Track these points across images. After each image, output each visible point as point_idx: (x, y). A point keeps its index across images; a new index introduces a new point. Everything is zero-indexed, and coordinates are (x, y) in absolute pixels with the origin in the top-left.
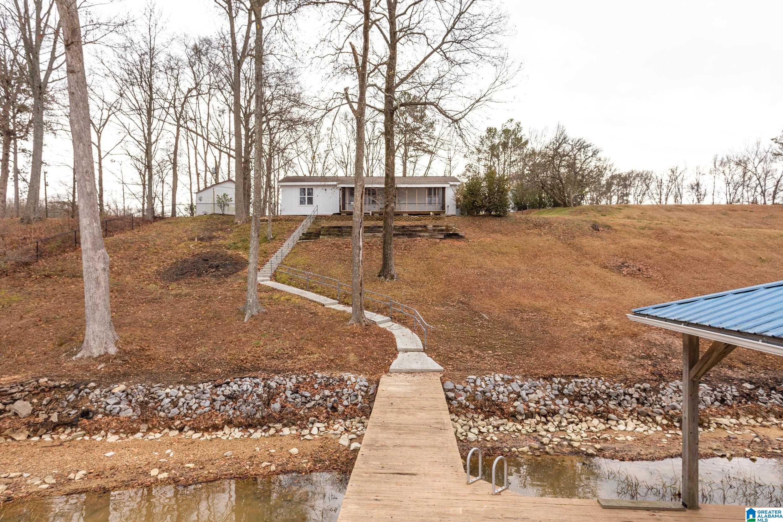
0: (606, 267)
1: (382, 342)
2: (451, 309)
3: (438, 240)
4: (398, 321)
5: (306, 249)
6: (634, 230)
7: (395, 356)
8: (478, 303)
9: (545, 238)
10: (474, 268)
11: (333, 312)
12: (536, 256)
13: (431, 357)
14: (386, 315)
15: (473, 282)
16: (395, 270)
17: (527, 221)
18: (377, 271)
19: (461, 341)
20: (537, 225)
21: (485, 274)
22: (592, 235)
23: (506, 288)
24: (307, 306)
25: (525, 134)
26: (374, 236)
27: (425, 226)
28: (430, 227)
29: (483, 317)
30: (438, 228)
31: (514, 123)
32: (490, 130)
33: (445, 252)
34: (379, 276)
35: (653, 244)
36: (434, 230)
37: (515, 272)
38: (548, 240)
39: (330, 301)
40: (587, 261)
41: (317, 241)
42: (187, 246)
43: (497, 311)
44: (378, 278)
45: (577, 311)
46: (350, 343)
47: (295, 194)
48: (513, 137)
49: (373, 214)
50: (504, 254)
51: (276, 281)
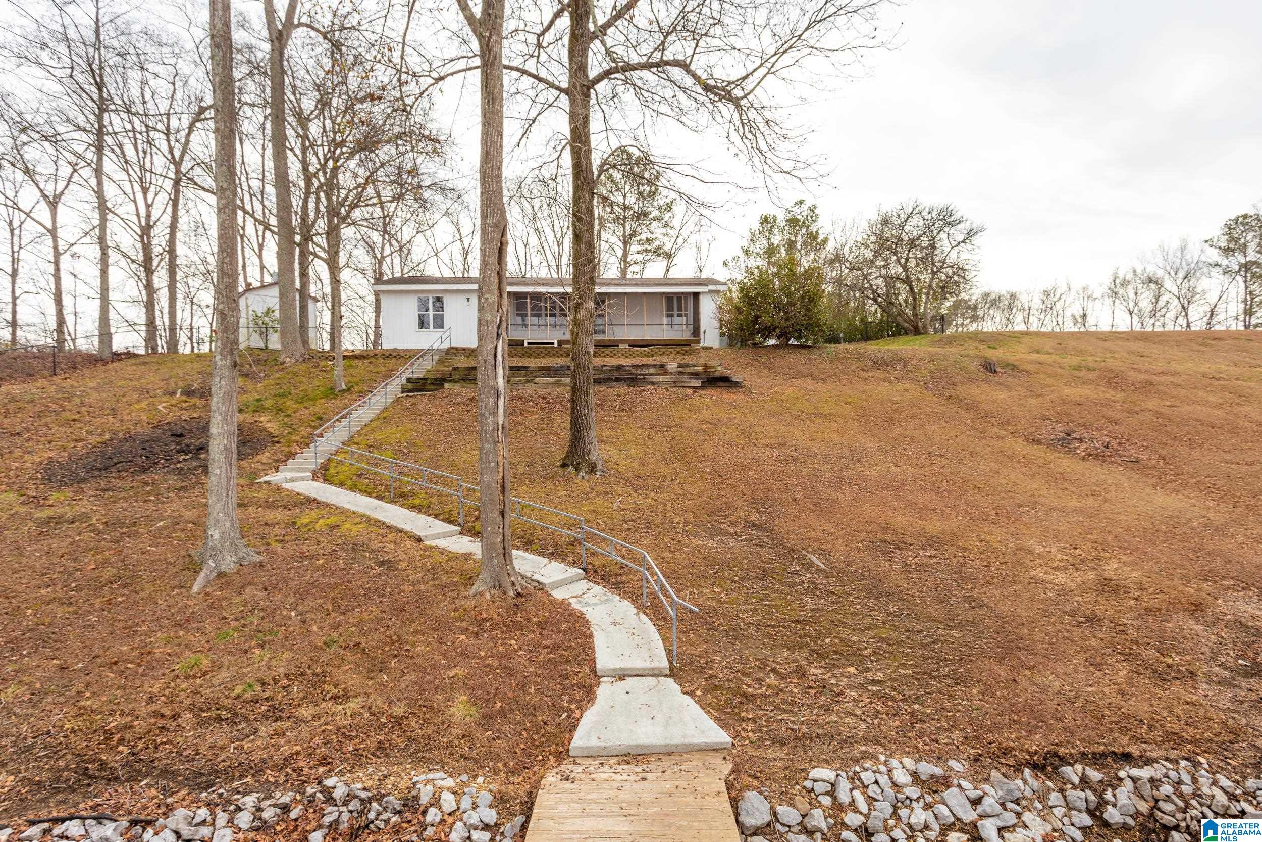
0: (1039, 442)
1: (555, 648)
2: (731, 542)
3: (690, 391)
4: (603, 578)
5: (413, 412)
6: (1060, 370)
7: (589, 694)
8: (791, 526)
9: (900, 386)
10: (771, 447)
11: (438, 557)
12: (891, 421)
13: (691, 694)
14: (574, 564)
15: (773, 475)
16: (597, 453)
17: (859, 357)
18: (559, 455)
19: (769, 636)
20: (879, 364)
21: (795, 460)
22: (986, 381)
23: (846, 488)
24: (375, 545)
25: (823, 226)
26: (558, 384)
27: (662, 366)
28: (672, 367)
29: (811, 564)
30: (688, 370)
31: (805, 207)
32: (765, 220)
33: (706, 414)
34: (564, 466)
35: (1107, 396)
36: (680, 373)
37: (857, 455)
38: (906, 390)
39: (440, 526)
40: (995, 430)
41: (438, 394)
42: (152, 406)
43: (841, 547)
44: (560, 470)
45: (1031, 543)
46: (464, 654)
47: (409, 308)
48: (804, 231)
49: (559, 345)
50: (825, 416)
51: (326, 480)
